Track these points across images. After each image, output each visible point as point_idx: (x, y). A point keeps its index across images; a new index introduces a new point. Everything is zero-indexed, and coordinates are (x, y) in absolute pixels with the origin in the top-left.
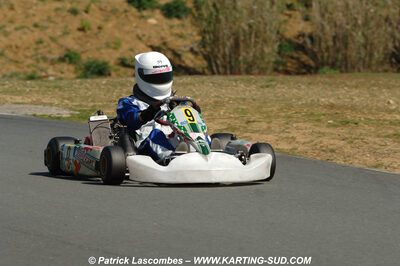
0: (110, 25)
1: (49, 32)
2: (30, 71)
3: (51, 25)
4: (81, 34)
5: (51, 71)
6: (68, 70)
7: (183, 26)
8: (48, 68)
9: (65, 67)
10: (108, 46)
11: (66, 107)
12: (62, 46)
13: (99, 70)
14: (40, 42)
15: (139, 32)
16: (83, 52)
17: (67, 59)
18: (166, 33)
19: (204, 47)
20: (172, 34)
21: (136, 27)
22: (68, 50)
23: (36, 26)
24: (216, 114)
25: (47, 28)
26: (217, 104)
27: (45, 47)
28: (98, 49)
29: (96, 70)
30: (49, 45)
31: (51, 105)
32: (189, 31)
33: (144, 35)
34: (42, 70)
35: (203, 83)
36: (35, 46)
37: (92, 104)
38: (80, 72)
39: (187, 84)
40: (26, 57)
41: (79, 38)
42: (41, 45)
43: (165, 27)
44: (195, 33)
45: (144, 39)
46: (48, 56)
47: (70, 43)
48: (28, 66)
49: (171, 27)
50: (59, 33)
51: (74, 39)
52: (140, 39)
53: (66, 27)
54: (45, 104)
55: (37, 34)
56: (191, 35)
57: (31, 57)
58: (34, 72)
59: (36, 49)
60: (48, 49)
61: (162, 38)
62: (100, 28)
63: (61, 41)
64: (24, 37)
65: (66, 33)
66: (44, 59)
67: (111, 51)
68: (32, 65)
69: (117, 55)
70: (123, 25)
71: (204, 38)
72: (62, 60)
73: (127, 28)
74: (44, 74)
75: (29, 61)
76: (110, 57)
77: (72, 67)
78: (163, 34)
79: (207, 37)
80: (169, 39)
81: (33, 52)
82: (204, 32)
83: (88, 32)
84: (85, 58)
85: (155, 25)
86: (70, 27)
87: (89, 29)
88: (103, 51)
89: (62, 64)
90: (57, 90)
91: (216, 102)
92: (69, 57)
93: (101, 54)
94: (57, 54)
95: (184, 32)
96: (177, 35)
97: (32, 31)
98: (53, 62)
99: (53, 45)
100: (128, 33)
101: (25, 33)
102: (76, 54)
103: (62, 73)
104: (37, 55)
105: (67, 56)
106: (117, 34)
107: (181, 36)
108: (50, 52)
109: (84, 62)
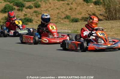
0: (79, 8)
1: (61, 10)
2: (56, 21)
3: (62, 8)
4: (70, 10)
5: (62, 22)
6: (67, 21)
7: (100, 7)
8: (61, 21)
9: (66, 20)
10: (78, 14)
11: (69, 30)
12: (65, 14)
13: (76, 21)
14: (59, 13)
15: (87, 9)
16: (71, 16)
17: (67, 18)
18: (95, 9)
19: (106, 13)
20: (97, 10)
21: (86, 8)
22: (67, 15)
23: (57, 8)
24: (112, 30)
25: (60, 9)
26: (112, 28)
27: (60, 15)
28: (75, 15)
29: (75, 21)
30: (61, 14)
31: (65, 29)
32: (102, 9)
33: (89, 10)
34: (59, 21)
35: (107, 23)
36: (57, 14)
37: (77, 29)
38: (70, 21)
39: (103, 23)
40: (55, 18)
41: (70, 12)
42: (59, 14)
43: (95, 8)
44: (103, 9)
45: (89, 11)
46: (61, 17)
47: (67, 13)
48: (55, 20)
49: (97, 8)
50: (64, 10)
51: (68, 12)
52: (88, 11)
53: (66, 9)
54: (64, 29)
55: (58, 11)
56: (102, 10)
57: (56, 17)
58: (57, 22)
59: (57, 15)
60: (61, 15)
61: (94, 11)
62: (76, 9)
63: (65, 13)
64: (54, 12)
65: (66, 10)
66: (60, 18)
67: (79, 15)
68: (57, 20)
69: (81, 16)
70: (83, 7)
71: (106, 11)
72: (65, 18)
73: (84, 8)
74: (60, 22)
75: (56, 19)
76: (79, 17)
77: (68, 20)
78: (94, 10)
79: (107, 10)
80: (96, 11)
81: (57, 16)
82: (106, 9)
83: (73, 10)
84: (72, 17)
85: (92, 7)
86: (67, 9)
87: (73, 9)
88: (77, 15)
89: (65, 19)
90: (66, 25)
91: (112, 27)
92: (67, 17)
93: (76, 16)
94: (63, 16)
95: (100, 9)
96: (98, 10)
97: (56, 10)
98: (62, 19)
99: (62, 14)
100: (84, 10)
101: (54, 11)
102: (69, 16)
103: (65, 22)
104: (58, 17)
105: (66, 17)
106: (81, 10)
107: (99, 10)
108: (61, 16)
109: (72, 18)
